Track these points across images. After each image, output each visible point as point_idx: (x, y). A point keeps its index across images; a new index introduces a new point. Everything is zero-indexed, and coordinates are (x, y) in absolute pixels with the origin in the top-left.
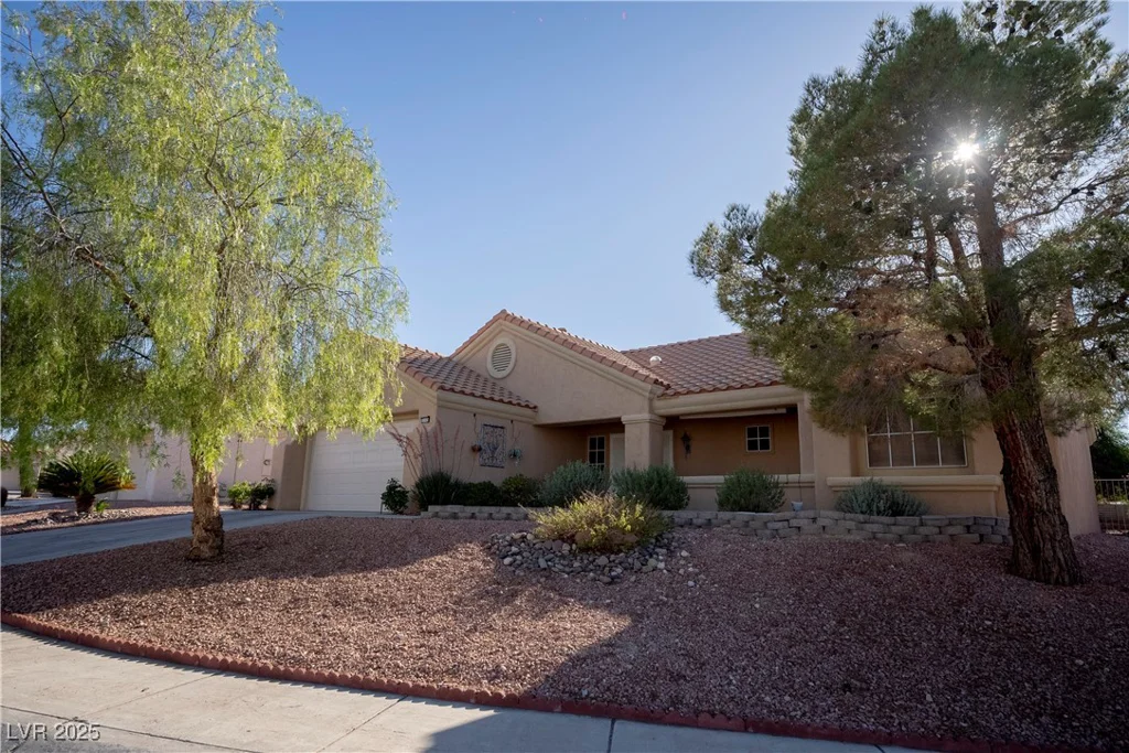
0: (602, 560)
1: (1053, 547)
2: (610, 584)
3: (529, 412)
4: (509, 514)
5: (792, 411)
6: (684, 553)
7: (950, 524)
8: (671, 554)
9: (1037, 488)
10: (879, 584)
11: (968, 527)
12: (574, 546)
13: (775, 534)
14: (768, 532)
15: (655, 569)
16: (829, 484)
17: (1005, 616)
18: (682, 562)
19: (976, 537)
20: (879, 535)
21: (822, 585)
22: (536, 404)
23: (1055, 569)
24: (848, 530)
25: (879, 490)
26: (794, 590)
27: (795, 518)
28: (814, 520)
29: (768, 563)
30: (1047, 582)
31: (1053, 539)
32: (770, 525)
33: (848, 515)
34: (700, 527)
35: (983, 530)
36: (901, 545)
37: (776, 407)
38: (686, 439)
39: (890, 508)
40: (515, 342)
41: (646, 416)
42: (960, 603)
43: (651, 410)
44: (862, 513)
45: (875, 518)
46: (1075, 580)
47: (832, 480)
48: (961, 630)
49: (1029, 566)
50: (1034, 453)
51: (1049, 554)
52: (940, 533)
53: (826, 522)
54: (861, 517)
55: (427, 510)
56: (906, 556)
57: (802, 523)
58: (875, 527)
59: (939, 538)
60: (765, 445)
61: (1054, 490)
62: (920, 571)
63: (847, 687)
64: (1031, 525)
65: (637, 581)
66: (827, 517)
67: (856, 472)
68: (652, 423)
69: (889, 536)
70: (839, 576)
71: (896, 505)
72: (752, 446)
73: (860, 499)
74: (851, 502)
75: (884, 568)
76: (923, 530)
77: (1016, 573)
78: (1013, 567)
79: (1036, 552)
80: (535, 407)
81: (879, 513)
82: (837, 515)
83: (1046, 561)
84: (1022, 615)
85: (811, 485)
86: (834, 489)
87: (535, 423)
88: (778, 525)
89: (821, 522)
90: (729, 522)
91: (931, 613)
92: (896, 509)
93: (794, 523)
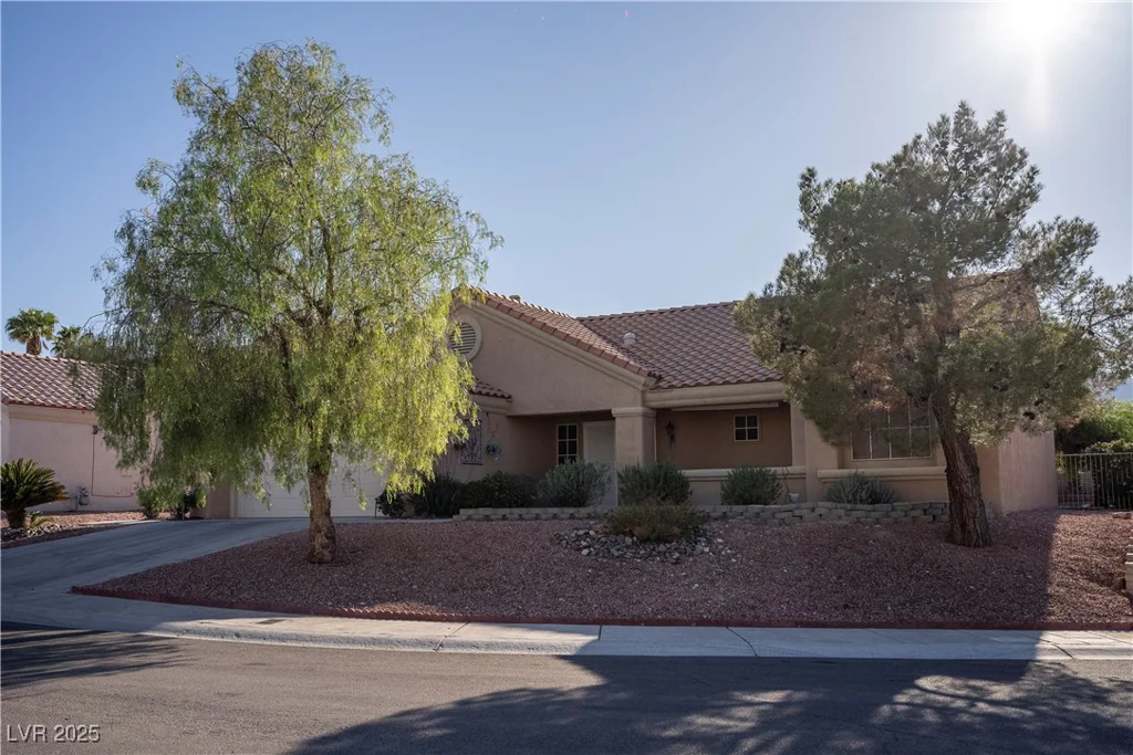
0: (662, 548)
1: (974, 522)
2: (676, 563)
3: (502, 402)
4: (555, 514)
5: (784, 406)
6: (720, 540)
7: (913, 509)
8: (709, 542)
9: (967, 482)
10: (862, 553)
11: (925, 510)
12: (635, 538)
13: (782, 522)
14: (776, 521)
15: (703, 552)
16: (819, 476)
17: (939, 567)
18: (720, 547)
19: (930, 518)
20: (862, 520)
21: (825, 557)
22: (510, 393)
23: (975, 537)
24: (839, 516)
25: (861, 481)
26: (806, 560)
27: (798, 508)
28: (813, 510)
29: (784, 544)
30: (970, 546)
31: (974, 517)
32: (778, 516)
33: (839, 505)
34: (716, 519)
35: (935, 512)
36: (878, 526)
37: (769, 402)
38: (670, 427)
39: (870, 496)
40: (479, 322)
41: (640, 409)
42: (913, 562)
43: (644, 403)
44: (849, 502)
45: (859, 506)
46: (987, 543)
47: (823, 472)
48: (911, 577)
49: (959, 537)
50: (965, 457)
51: (971, 527)
52: (906, 516)
53: (823, 511)
54: (849, 506)
55: (458, 513)
56: (881, 534)
57: (804, 512)
58: (859, 514)
59: (906, 519)
60: (753, 435)
61: (977, 483)
62: (889, 544)
63: (846, 606)
64: (961, 508)
65: (695, 561)
66: (823, 507)
67: (842, 466)
68: (645, 415)
69: (870, 520)
70: (836, 550)
71: (875, 493)
72: (740, 436)
73: (848, 490)
74: (840, 492)
75: (866, 543)
76: (893, 514)
77: (952, 542)
78: (950, 538)
79: (964, 526)
80: (510, 397)
81: (862, 501)
82: (829, 504)
83: (969, 532)
84: (949, 566)
85: (802, 477)
86: (824, 481)
87: (510, 414)
88: (784, 515)
89: (818, 511)
90: (742, 514)
91: (894, 569)
92: (874, 499)
93: (797, 512)
